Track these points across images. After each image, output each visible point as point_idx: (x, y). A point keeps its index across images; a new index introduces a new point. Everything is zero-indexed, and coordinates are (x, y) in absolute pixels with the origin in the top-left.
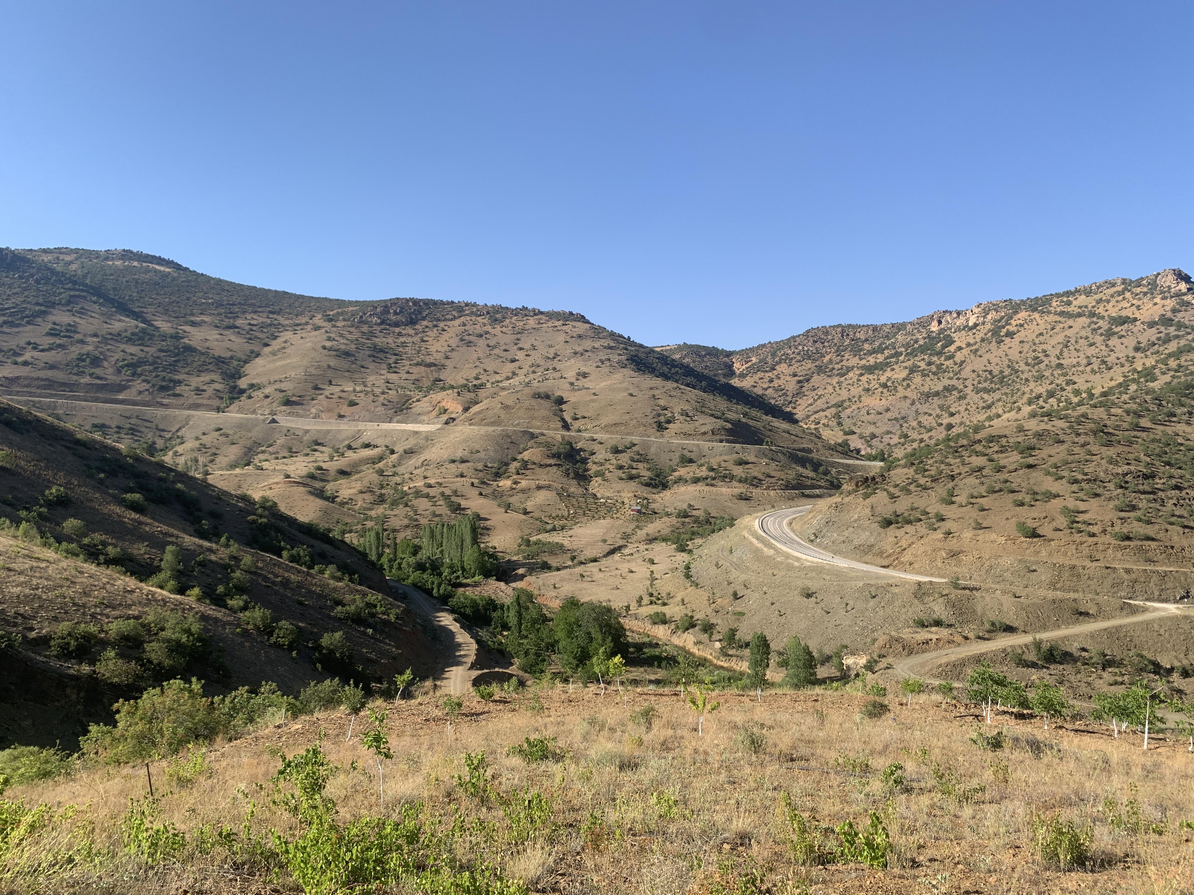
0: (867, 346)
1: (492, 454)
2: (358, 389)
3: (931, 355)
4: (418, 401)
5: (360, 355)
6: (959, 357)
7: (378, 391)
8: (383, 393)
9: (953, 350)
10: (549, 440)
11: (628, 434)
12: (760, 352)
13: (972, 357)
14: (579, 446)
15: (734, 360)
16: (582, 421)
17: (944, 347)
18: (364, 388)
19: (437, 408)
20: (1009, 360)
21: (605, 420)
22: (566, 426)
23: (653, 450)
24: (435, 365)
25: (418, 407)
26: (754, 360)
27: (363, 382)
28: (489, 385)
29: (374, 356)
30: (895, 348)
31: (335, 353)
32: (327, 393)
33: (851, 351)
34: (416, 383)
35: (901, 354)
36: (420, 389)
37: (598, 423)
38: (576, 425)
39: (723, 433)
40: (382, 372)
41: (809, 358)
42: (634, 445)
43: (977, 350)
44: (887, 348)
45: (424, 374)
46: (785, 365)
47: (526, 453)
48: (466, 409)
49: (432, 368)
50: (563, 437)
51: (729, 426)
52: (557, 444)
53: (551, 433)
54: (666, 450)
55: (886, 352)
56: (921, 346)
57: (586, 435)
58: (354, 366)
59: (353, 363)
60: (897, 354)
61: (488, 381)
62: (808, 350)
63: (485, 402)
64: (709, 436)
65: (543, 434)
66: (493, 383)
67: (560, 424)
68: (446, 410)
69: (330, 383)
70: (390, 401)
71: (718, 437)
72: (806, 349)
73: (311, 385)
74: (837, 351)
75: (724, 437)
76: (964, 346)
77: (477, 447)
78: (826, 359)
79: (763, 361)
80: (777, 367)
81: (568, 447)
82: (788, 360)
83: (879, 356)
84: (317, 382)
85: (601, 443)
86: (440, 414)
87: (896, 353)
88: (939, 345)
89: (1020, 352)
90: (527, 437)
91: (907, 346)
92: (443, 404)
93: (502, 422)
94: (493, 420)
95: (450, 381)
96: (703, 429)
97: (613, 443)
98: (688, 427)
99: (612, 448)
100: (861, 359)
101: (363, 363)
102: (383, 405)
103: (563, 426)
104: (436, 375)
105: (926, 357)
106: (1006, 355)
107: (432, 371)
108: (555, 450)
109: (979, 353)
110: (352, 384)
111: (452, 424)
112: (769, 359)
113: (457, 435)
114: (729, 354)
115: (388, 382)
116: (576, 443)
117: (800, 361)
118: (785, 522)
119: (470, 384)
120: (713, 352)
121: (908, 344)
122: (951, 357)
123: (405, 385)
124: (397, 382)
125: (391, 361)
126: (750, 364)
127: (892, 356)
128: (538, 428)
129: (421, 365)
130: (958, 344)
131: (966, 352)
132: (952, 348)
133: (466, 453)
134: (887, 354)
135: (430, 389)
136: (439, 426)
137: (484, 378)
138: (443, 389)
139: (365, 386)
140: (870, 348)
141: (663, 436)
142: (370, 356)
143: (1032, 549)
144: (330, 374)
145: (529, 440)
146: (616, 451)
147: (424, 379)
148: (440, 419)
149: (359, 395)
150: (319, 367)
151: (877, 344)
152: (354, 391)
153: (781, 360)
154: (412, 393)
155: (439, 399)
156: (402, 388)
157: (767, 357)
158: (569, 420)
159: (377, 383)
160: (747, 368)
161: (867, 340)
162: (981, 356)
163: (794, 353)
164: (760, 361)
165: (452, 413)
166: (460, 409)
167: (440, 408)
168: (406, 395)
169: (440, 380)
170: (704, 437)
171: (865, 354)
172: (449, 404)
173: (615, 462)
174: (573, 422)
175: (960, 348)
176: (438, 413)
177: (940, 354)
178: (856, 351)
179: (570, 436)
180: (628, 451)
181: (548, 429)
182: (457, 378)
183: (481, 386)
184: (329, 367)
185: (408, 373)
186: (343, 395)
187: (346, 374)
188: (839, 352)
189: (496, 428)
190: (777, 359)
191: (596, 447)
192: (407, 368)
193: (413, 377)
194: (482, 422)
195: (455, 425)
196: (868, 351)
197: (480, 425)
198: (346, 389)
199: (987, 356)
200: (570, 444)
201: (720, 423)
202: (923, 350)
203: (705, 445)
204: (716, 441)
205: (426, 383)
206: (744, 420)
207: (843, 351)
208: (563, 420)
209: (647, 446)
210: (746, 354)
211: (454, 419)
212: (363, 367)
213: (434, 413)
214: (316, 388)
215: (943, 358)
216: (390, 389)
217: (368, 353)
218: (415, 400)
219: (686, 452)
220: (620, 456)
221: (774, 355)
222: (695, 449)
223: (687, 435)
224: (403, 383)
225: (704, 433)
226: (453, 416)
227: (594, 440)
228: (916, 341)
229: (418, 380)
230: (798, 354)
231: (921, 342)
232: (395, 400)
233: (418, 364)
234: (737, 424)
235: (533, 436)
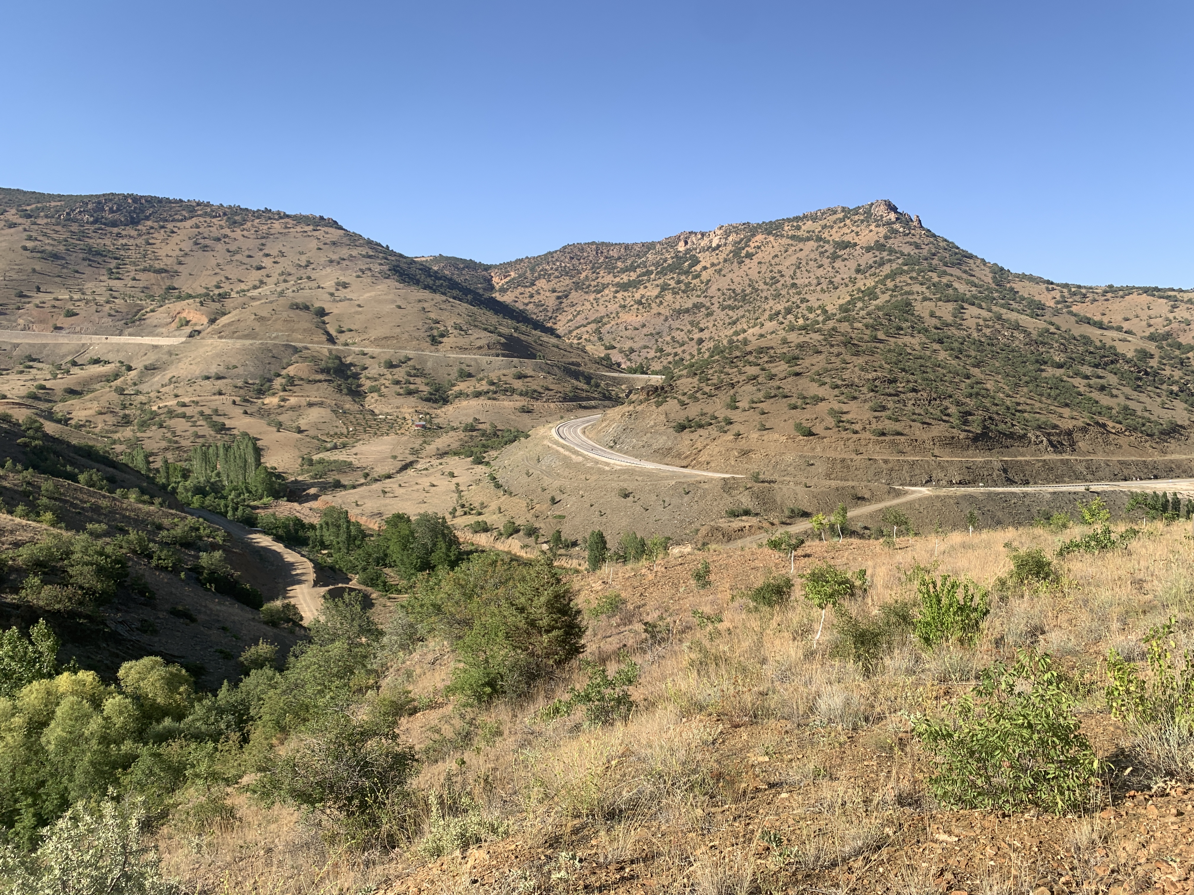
0: (619, 264)
1: (252, 370)
2: (76, 297)
3: (679, 274)
4: (153, 311)
5: (72, 258)
6: (705, 276)
7: (101, 300)
8: (108, 302)
9: (699, 270)
10: (315, 354)
11: (400, 348)
12: (518, 266)
13: (717, 276)
14: (349, 360)
15: (492, 274)
16: (348, 335)
17: (691, 266)
18: (82, 297)
19: (177, 320)
20: (750, 280)
21: (373, 334)
22: (331, 340)
23: (429, 364)
24: (166, 271)
25: (153, 319)
26: (513, 274)
27: (80, 290)
28: (233, 294)
29: (90, 260)
30: (646, 267)
31: (39, 255)
32: (37, 301)
33: (605, 269)
34: (146, 291)
35: (652, 272)
36: (152, 297)
37: (367, 336)
38: (342, 338)
39: (498, 347)
40: (102, 278)
41: (567, 274)
42: (410, 359)
43: (721, 270)
44: (639, 266)
45: (154, 282)
46: (544, 280)
47: (290, 368)
48: (212, 321)
49: (163, 275)
50: (330, 351)
51: (503, 340)
52: (324, 359)
53: (316, 346)
54: (443, 364)
55: (638, 270)
56: (669, 265)
57: (357, 349)
58: (65, 271)
59: (64, 267)
60: (649, 273)
61: (232, 290)
62: (566, 266)
63: (234, 313)
64: (485, 351)
65: (307, 348)
66: (238, 292)
67: (324, 338)
68: (188, 322)
69: (38, 289)
70: (117, 312)
71: (494, 351)
72: (563, 265)
73: (14, 292)
74: (592, 268)
75: (499, 352)
76: (709, 266)
77: (234, 362)
78: (583, 275)
79: (523, 276)
80: (537, 283)
81: (337, 361)
82: (546, 275)
83: (632, 274)
84: (22, 289)
85: (373, 358)
86: (182, 326)
87: (648, 271)
88: (686, 264)
89: (759, 273)
90: (290, 351)
91: (657, 264)
92: (184, 315)
93: (258, 334)
94: (246, 332)
95: (186, 289)
96: (479, 343)
97: (387, 357)
98: (462, 341)
99: (386, 362)
100: (615, 277)
101: (77, 268)
102: (110, 315)
103: (328, 340)
104: (168, 283)
105: (675, 276)
106: (747, 275)
107: (163, 278)
108: (323, 365)
109: (723, 273)
110: (67, 291)
111: (198, 338)
112: (528, 274)
113: (209, 349)
114: (487, 268)
115: (111, 290)
116: (345, 357)
117: (558, 277)
118: (579, 431)
119: (211, 293)
120: (471, 265)
121: (658, 262)
122: (698, 276)
123: (132, 294)
124: (122, 290)
125: (112, 266)
126: (509, 278)
127: (643, 274)
128: (300, 341)
129: (149, 271)
130: (703, 264)
131: (710, 271)
132: (698, 268)
133: (221, 368)
134: (639, 273)
135: (164, 299)
136: (184, 339)
137: (226, 287)
138: (179, 298)
139: (83, 294)
140: (623, 266)
141: (437, 351)
142: (84, 259)
143: (809, 446)
144: (36, 279)
145: (293, 354)
146: (390, 365)
147: (155, 287)
148: (183, 332)
149: (78, 303)
150: (20, 271)
151: (629, 262)
152: (71, 299)
153: (540, 275)
154: (144, 302)
155: (178, 309)
156: (130, 296)
157: (526, 271)
158: (334, 333)
159: (98, 291)
160: (507, 283)
161: (619, 258)
162: (724, 276)
163: (552, 268)
164: (520, 276)
165: (195, 324)
166: (205, 320)
167: (180, 320)
168: (138, 305)
169: (175, 289)
170: (480, 352)
171: (618, 272)
172: (192, 315)
173: (390, 377)
174: (339, 335)
175: (705, 268)
176: (179, 325)
177: (687, 273)
178: (611, 269)
179: (337, 350)
180: (404, 365)
181: (312, 343)
182: (194, 286)
183: (223, 296)
184: (34, 270)
185: (134, 279)
186: (57, 303)
187: (57, 280)
188: (594, 269)
189: (251, 342)
190: (536, 274)
191: (368, 362)
192: (132, 274)
193: (141, 284)
194: (233, 335)
195: (203, 338)
196: (621, 269)
197: (232, 338)
198: (60, 297)
199: (730, 275)
200: (339, 358)
201: (494, 337)
202: (672, 269)
203: (484, 360)
204: (493, 355)
205: (158, 291)
206: (515, 335)
207: (598, 268)
208: (328, 333)
209: (422, 360)
210: (505, 268)
211: (199, 332)
212: (77, 272)
213: (174, 325)
214: (21, 295)
215: (690, 277)
216: (114, 298)
217: (81, 255)
218: (148, 310)
219: (464, 367)
220: (395, 370)
221: (533, 270)
222: (473, 363)
223: (462, 349)
224: (129, 291)
225: (480, 348)
226: (197, 328)
227: (365, 354)
228: (665, 261)
229: (147, 288)
230: (556, 270)
231: (670, 262)
232: (124, 310)
233: (144, 270)
234: (510, 338)
235: (296, 350)
